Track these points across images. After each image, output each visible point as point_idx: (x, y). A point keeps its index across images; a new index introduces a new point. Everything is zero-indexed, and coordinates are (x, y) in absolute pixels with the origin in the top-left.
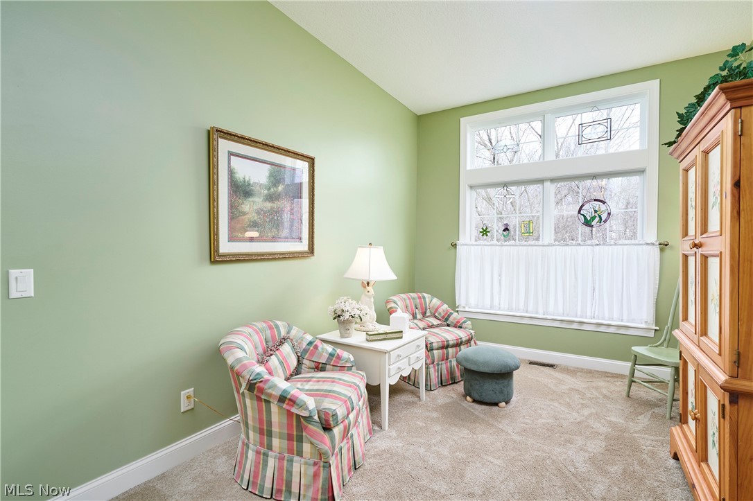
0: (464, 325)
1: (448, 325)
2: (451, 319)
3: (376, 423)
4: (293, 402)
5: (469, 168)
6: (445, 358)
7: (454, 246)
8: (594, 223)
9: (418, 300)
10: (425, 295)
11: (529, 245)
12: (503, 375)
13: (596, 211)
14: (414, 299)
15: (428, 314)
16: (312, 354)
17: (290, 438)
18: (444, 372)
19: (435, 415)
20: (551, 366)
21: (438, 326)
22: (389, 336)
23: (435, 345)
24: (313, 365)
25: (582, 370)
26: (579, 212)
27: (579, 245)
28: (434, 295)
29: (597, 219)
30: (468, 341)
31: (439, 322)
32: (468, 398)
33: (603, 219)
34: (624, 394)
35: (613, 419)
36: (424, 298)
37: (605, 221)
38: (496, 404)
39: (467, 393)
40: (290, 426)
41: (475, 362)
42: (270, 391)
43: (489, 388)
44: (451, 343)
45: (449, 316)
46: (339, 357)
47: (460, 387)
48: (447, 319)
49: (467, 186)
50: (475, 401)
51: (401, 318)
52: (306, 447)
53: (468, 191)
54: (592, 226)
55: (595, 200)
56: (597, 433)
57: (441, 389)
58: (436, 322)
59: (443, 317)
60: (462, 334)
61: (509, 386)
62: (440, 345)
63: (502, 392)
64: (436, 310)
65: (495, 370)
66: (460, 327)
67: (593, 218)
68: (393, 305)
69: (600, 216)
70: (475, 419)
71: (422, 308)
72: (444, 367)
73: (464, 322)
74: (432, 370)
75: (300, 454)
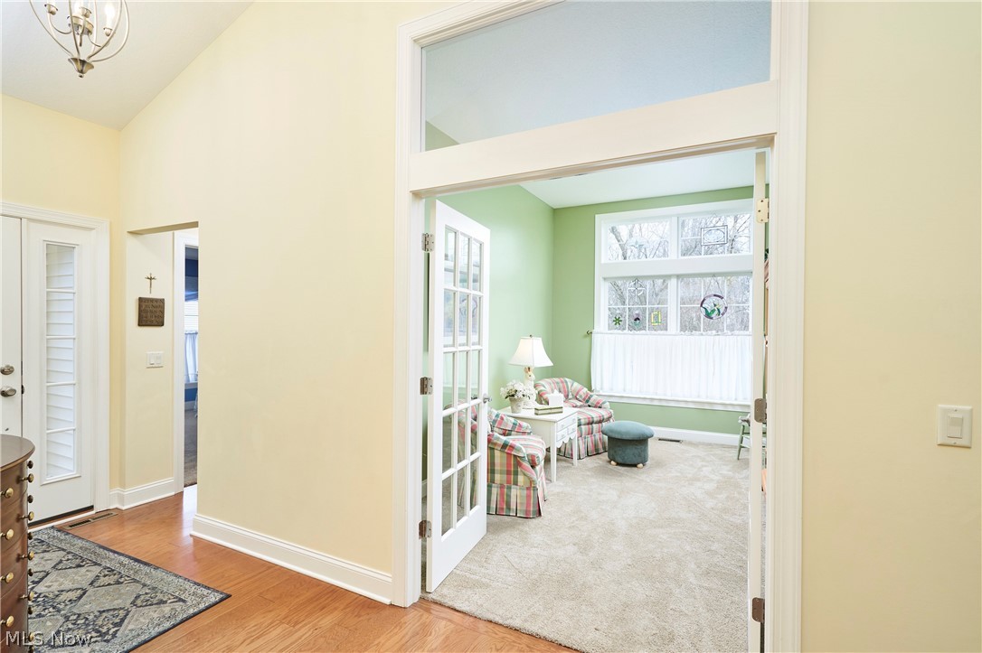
0: (603, 406)
1: (589, 406)
2: (591, 401)
3: (549, 480)
4: (512, 447)
5: (603, 262)
6: (590, 433)
7: (589, 334)
8: (713, 316)
9: (561, 385)
10: (567, 379)
11: (659, 335)
12: (641, 441)
13: (715, 305)
14: (557, 383)
15: (570, 397)
16: (500, 424)
17: (508, 473)
18: (590, 444)
19: (588, 473)
20: (678, 441)
21: (581, 407)
22: (553, 411)
23: (583, 421)
24: (501, 432)
25: (704, 444)
26: (701, 306)
27: (702, 334)
28: (574, 380)
29: (717, 312)
30: (609, 419)
31: (581, 403)
32: (612, 462)
33: (722, 311)
34: (736, 458)
35: (725, 472)
36: (566, 382)
37: (723, 314)
38: (635, 466)
39: (612, 458)
40: (509, 465)
41: (619, 433)
42: (495, 441)
43: (630, 453)
44: (595, 420)
45: (589, 398)
46: (520, 426)
47: (605, 456)
48: (587, 401)
49: (601, 279)
50: (618, 464)
51: (556, 398)
52: (521, 478)
53: (602, 282)
54: (712, 318)
55: (715, 295)
56: (712, 480)
57: (588, 458)
58: (579, 404)
59: (584, 399)
60: (604, 413)
61: (645, 450)
62: (587, 421)
63: (640, 456)
64: (578, 393)
65: (636, 438)
66: (600, 407)
67: (713, 311)
68: (542, 388)
69: (718, 310)
70: (621, 475)
71: (565, 391)
72: (589, 439)
73: (604, 403)
74: (580, 442)
75: (516, 483)
